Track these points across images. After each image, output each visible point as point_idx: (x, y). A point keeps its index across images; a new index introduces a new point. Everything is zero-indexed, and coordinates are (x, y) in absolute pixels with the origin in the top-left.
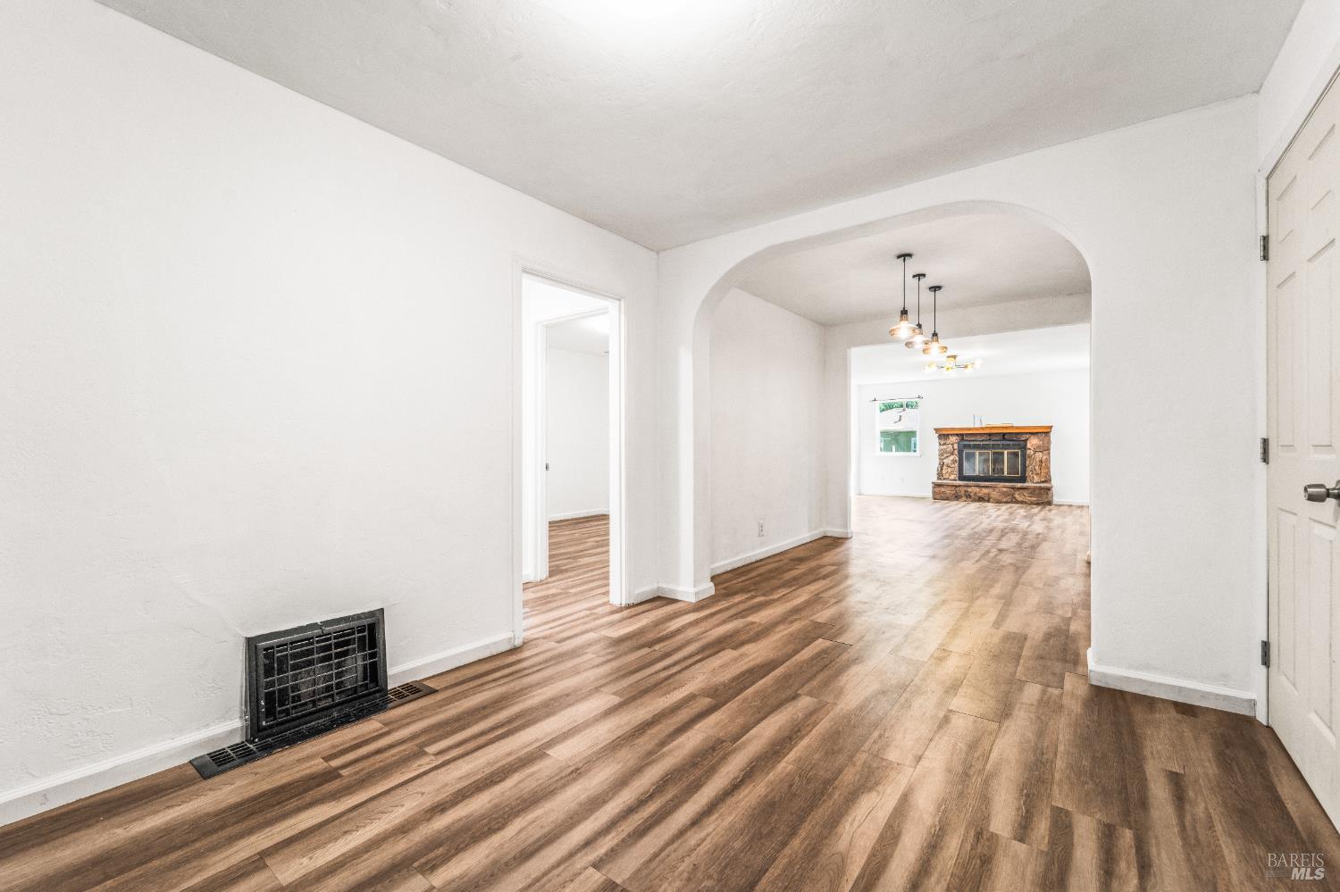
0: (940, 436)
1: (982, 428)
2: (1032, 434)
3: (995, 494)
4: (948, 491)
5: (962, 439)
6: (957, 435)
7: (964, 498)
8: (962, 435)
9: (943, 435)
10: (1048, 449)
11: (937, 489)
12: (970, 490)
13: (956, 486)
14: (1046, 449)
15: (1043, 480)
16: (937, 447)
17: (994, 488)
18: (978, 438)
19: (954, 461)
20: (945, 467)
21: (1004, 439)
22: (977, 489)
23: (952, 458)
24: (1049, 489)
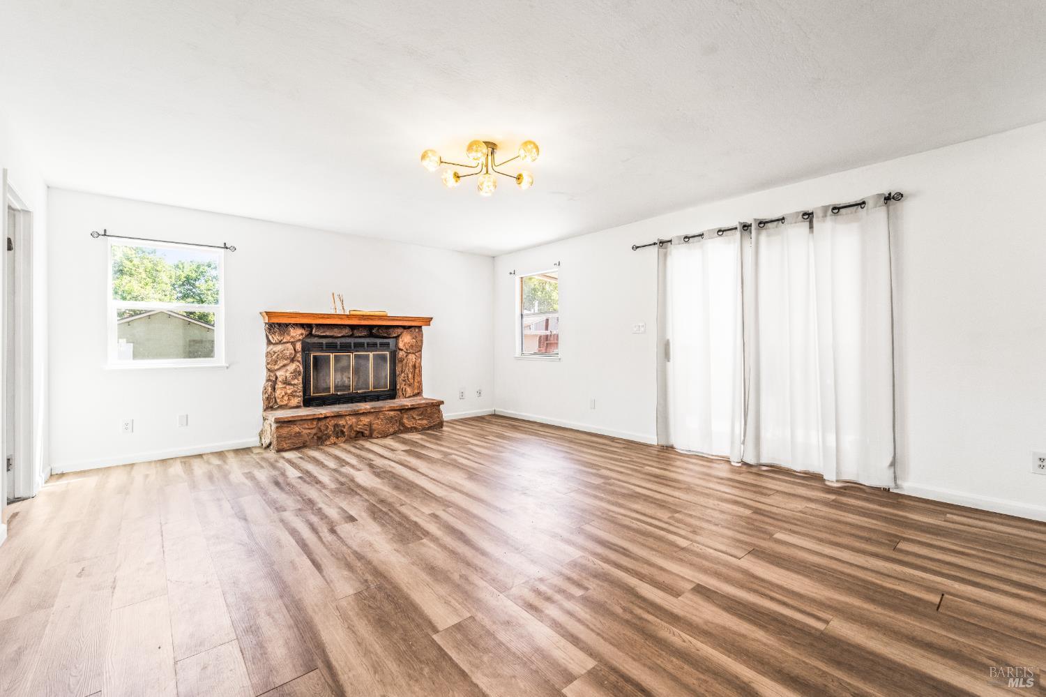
0: (271, 327)
1: (349, 317)
2: (404, 327)
3: (378, 424)
4: (306, 431)
5: (310, 335)
6: (302, 326)
7: (333, 439)
8: (310, 326)
9: (277, 325)
10: (420, 351)
11: (285, 431)
12: (342, 422)
13: (319, 419)
14: (417, 348)
15: (416, 391)
16: (263, 347)
17: (375, 413)
18: (336, 333)
19: (296, 372)
20: (279, 385)
21: (371, 335)
22: (353, 420)
23: (292, 367)
24: (436, 405)
